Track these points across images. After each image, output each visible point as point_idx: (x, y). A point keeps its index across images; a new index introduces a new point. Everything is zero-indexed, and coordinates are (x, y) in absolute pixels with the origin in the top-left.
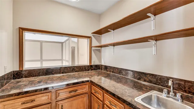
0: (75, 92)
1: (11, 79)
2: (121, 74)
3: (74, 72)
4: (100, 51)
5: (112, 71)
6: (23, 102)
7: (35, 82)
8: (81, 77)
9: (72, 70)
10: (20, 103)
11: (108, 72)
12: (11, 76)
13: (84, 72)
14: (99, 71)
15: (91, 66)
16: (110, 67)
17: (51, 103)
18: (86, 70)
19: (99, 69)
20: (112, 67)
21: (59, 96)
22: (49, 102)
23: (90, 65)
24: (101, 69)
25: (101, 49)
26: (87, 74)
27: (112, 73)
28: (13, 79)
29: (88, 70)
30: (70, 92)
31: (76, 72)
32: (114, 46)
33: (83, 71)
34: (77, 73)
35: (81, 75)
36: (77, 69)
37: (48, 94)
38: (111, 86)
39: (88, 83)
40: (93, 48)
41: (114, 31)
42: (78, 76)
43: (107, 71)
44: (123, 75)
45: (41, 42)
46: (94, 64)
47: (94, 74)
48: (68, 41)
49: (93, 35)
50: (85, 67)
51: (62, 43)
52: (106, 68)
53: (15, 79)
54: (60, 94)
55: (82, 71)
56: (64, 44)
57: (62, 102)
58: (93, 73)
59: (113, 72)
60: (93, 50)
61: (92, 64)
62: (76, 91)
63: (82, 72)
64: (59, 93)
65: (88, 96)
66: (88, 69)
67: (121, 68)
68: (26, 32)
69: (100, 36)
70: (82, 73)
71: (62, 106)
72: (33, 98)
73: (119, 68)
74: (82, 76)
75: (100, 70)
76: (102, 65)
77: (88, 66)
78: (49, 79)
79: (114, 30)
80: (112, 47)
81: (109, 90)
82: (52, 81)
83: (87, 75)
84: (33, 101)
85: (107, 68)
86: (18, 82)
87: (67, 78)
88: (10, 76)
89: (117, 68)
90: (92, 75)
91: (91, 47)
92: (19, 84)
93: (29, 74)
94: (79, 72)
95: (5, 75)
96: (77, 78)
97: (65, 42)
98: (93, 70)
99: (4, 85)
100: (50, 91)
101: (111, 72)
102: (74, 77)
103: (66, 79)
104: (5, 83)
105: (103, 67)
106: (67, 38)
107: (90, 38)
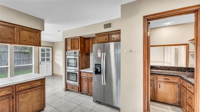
0: (168, 80)
3: (169, 71)
17: (154, 81)
18: (182, 71)
21: (158, 79)
23: (187, 67)
29: (185, 71)
31: (172, 70)
33: (179, 71)
39: (178, 77)
40: (190, 53)
49: (190, 42)
55: (177, 71)
57: (160, 82)
60: (191, 55)
71: (160, 84)
77: (184, 68)
98: (191, 72)
107: (187, 45)
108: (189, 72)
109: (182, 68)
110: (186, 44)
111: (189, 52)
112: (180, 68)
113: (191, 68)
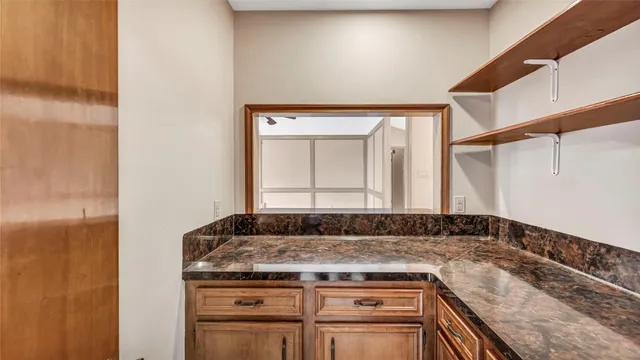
0: (375, 305)
1: (230, 233)
2: (602, 273)
3: (381, 234)
4: (488, 160)
5: (548, 248)
6: (239, 299)
7: (272, 250)
8: (403, 257)
9: (377, 227)
10: (233, 301)
11: (528, 254)
12: (231, 226)
13: (421, 238)
14: (486, 243)
15: (450, 219)
16: (535, 229)
17: (301, 321)
18: (427, 232)
19: (487, 235)
20: (546, 231)
21: (322, 306)
22: (298, 318)
23: (445, 213)
24: (496, 235)
25: (494, 150)
26: (428, 246)
27: (546, 260)
28: (236, 234)
29: (437, 233)
30: (359, 303)
31: (389, 233)
32: (559, 133)
33: (416, 234)
34: (392, 238)
35: (405, 248)
36: (392, 226)
37: (294, 292)
38: (523, 324)
40: (456, 149)
41: (562, 60)
42: (392, 251)
43: (524, 248)
44: (614, 280)
45: (313, 139)
46: (462, 212)
47: (458, 254)
48: (380, 132)
49: (455, 98)
50: (422, 218)
51: (364, 138)
52: (517, 231)
53: (239, 234)
54: (328, 301)
55: (411, 234)
56: (370, 141)
57: (332, 329)
58: (454, 248)
59: (551, 256)
60: (456, 155)
61: (454, 211)
62: (378, 303)
63: (412, 237)
64: (323, 298)
65: (424, 334)
66: (435, 230)
67: (601, 245)
68: (260, 114)
69: (488, 99)
70: (409, 243)
71: (333, 341)
72: (259, 293)
73: (589, 243)
74: (406, 252)
75: (489, 238)
76: (498, 220)
77: (436, 219)
78: (307, 244)
79: (556, 59)
80: (551, 139)
81: (509, 343)
82: (313, 253)
83: (427, 252)
84: (259, 302)
85: (523, 235)
86: (242, 244)
87: (356, 250)
88: (227, 225)
89: (578, 240)
90: (448, 255)
91: (447, 144)
92: (241, 248)
93: (265, 227)
94: (402, 237)
95: (216, 223)
96: (389, 257)
97: (372, 133)
98: (457, 234)
99: (215, 245)
100: (299, 285)
101: (542, 253)
102: (379, 253)
103: (352, 257)
104: (215, 242)
105: (504, 228)
106: (379, 119)
107: (446, 110)
108: (452, 233)
109: (427, 216)
110: (440, 108)
111: (452, 144)
112: (422, 216)
113: (460, 216)
